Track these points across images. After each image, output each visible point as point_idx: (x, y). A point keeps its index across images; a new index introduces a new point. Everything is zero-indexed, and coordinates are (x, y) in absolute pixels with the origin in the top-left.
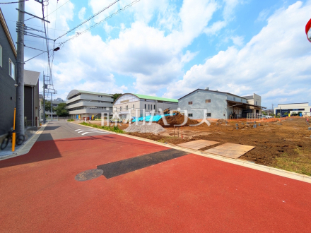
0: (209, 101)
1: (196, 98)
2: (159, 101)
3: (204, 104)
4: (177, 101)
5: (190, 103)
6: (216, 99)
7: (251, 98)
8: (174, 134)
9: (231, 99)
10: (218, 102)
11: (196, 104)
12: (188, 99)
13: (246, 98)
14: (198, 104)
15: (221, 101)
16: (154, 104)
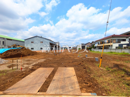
0: (42, 42)
1: (35, 40)
2: (8, 39)
3: (40, 44)
4: (24, 41)
5: (32, 42)
6: (45, 42)
7: (57, 43)
8: (13, 66)
9: (51, 42)
10: (46, 43)
11: (35, 43)
12: (31, 40)
13: (56, 43)
14: (37, 43)
15: (47, 43)
16: (3, 40)
